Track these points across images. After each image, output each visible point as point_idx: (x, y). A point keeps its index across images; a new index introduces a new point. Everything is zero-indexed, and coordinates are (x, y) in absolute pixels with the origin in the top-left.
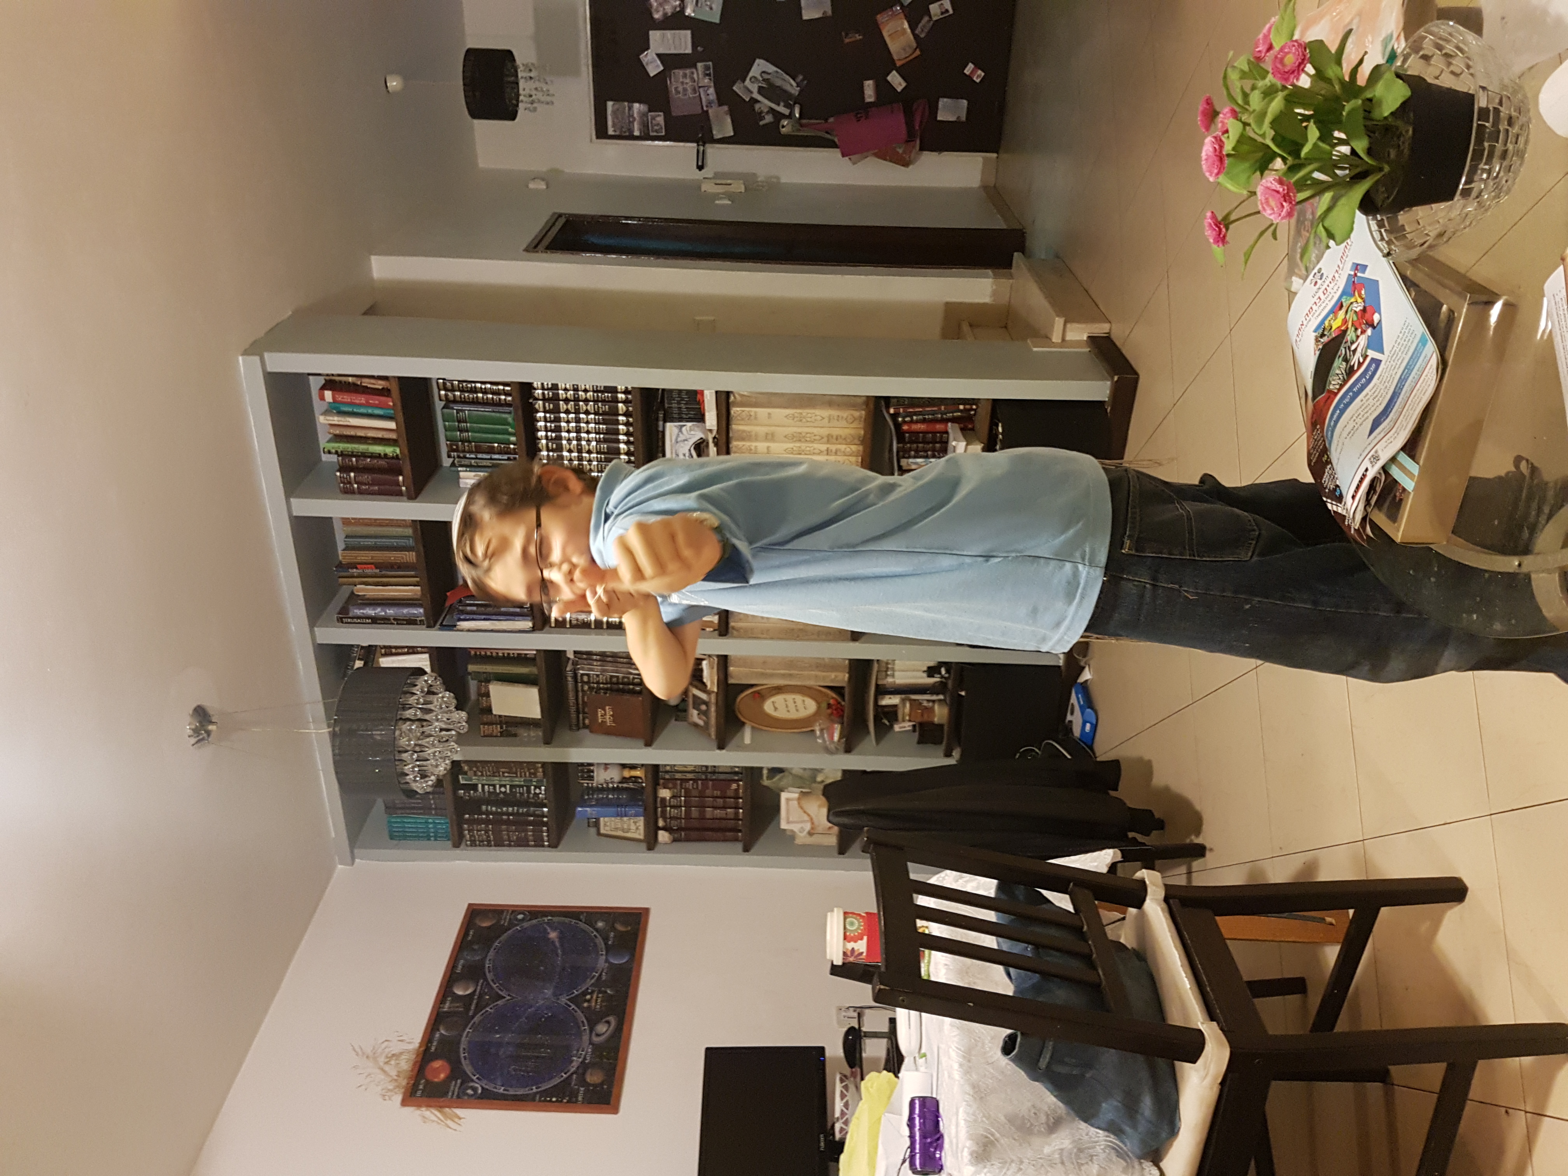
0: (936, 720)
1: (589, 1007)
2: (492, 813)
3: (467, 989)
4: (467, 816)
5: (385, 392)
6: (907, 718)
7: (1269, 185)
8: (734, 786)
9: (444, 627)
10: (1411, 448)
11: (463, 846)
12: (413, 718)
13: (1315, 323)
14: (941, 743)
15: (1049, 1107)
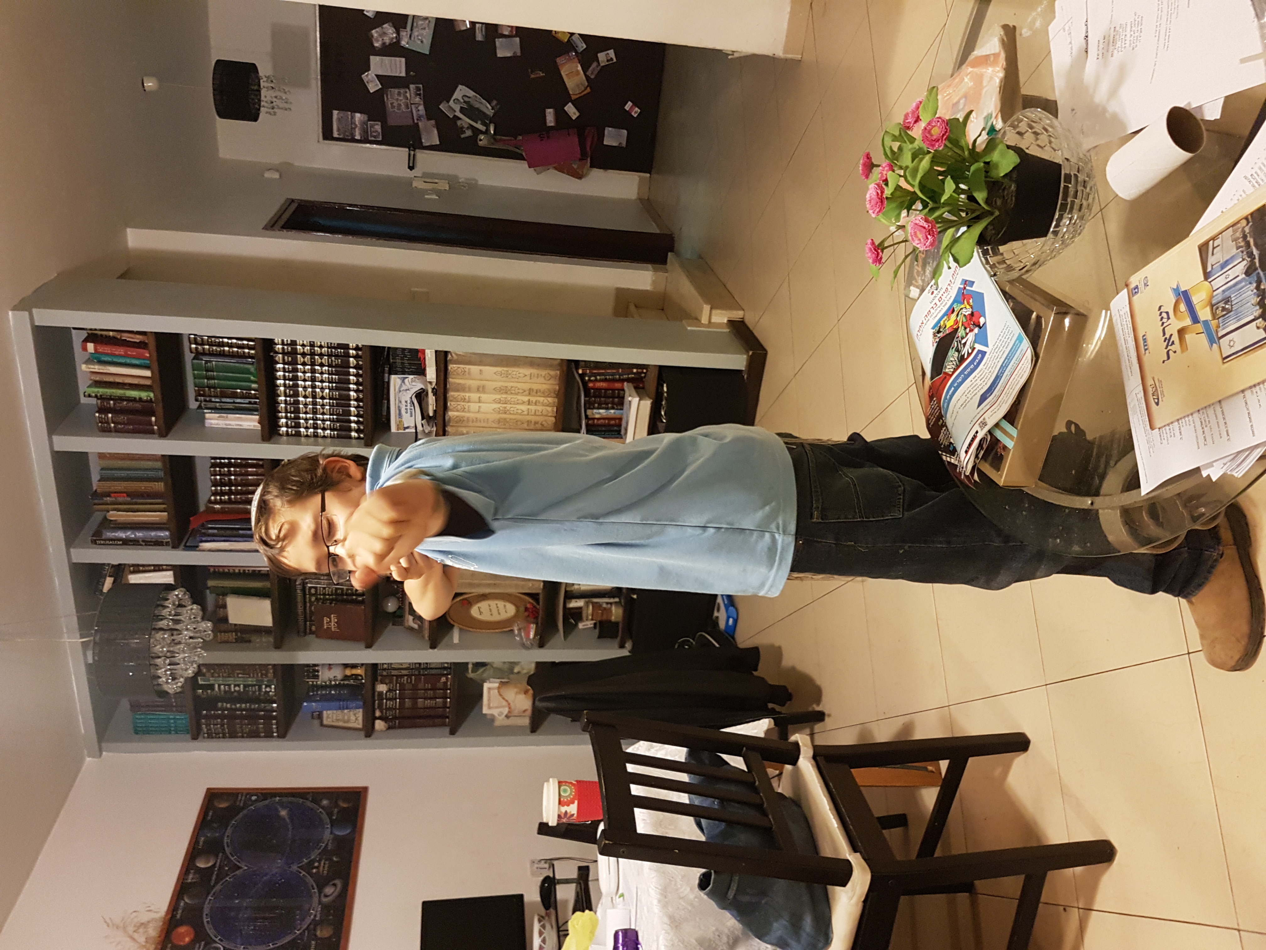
0: (613, 618)
1: (318, 872)
2: (227, 709)
3: (208, 863)
4: (205, 712)
5: (142, 345)
6: (590, 617)
7: (917, 222)
8: (443, 679)
9: (188, 548)
10: (1011, 417)
11: (200, 738)
12: (165, 628)
13: (933, 322)
14: (616, 637)
15: (729, 929)
